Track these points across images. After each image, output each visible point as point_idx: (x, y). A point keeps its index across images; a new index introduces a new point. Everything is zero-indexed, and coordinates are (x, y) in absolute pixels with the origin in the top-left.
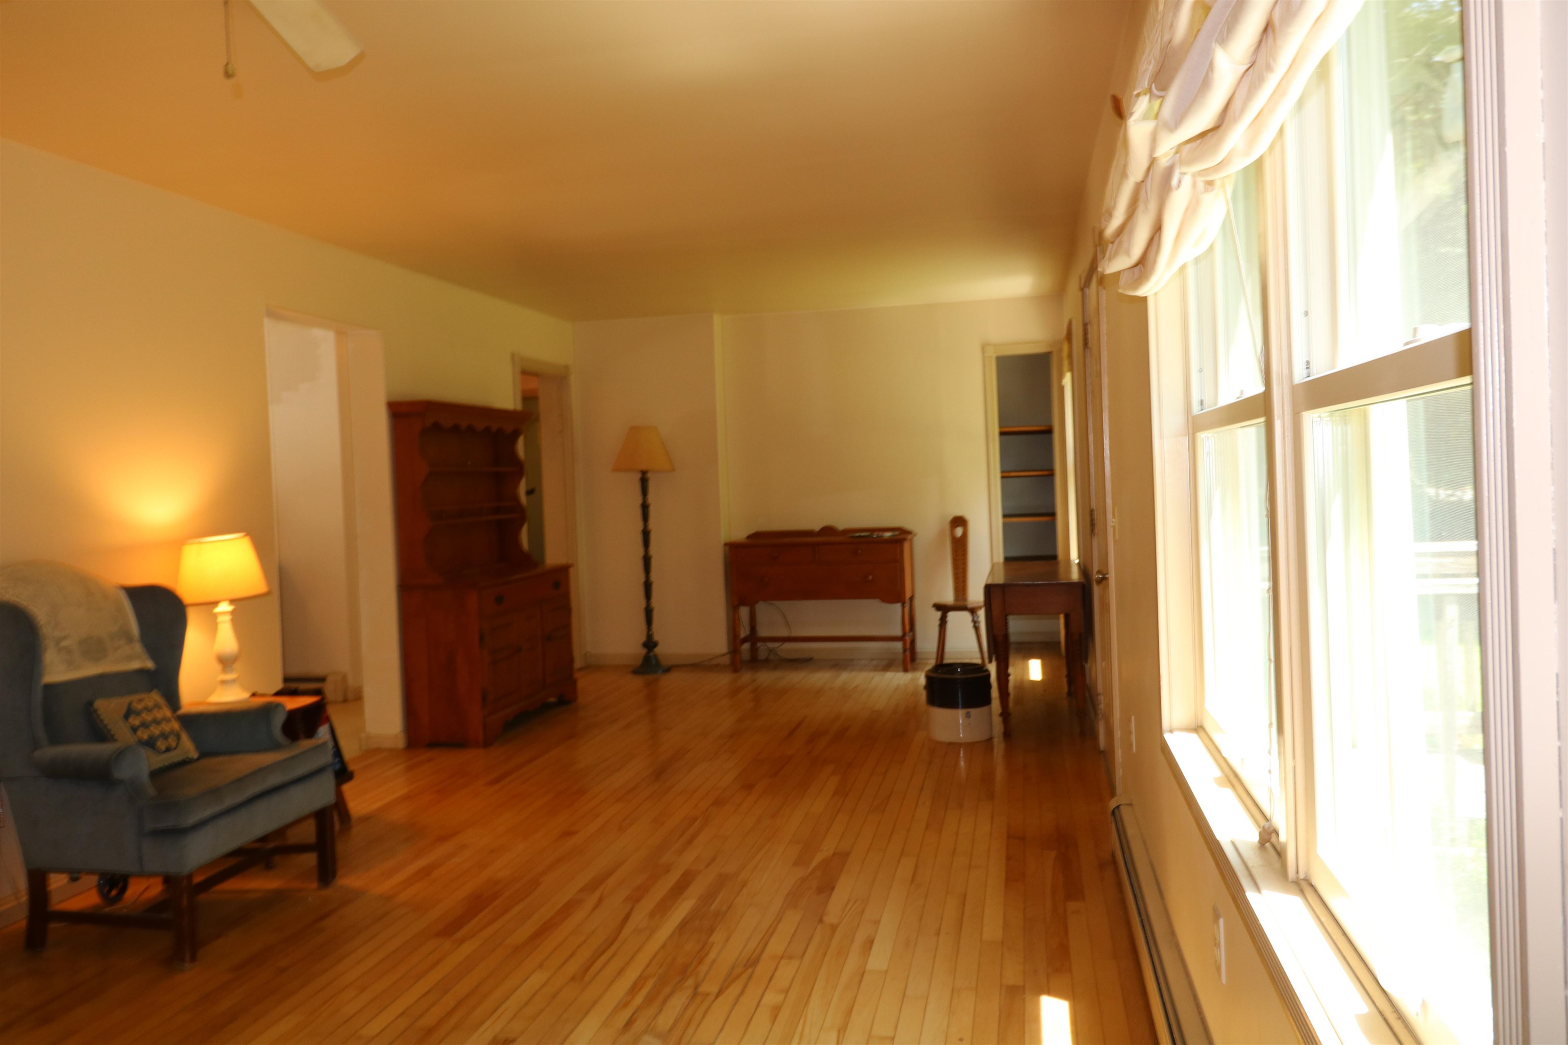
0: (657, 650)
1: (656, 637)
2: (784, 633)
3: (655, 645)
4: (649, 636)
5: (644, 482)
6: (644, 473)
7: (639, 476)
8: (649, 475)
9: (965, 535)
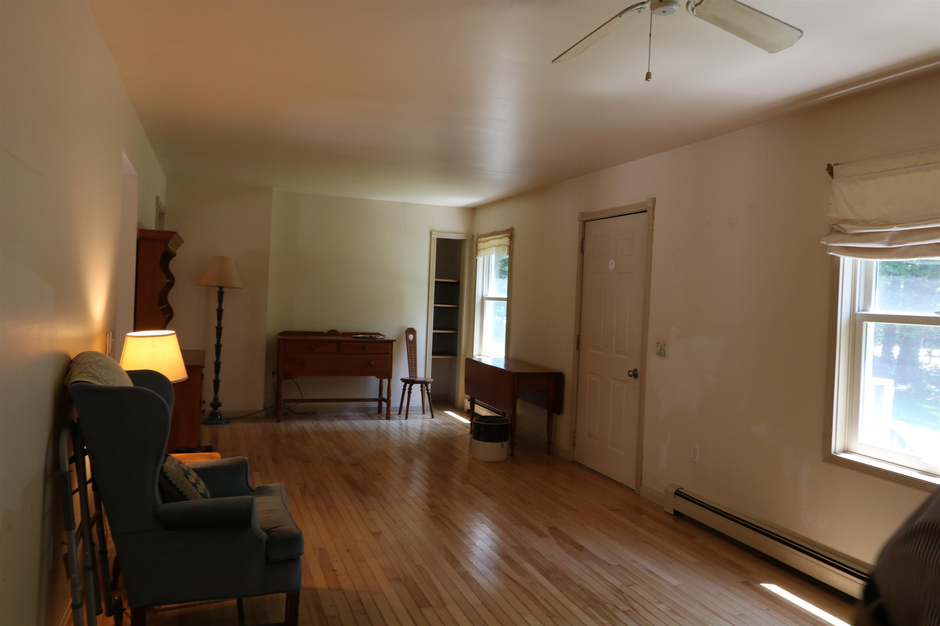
0: (220, 409)
1: (220, 400)
2: (297, 396)
3: (220, 405)
4: (216, 399)
5: (221, 294)
6: (221, 288)
7: (218, 289)
8: (224, 290)
9: (415, 338)
